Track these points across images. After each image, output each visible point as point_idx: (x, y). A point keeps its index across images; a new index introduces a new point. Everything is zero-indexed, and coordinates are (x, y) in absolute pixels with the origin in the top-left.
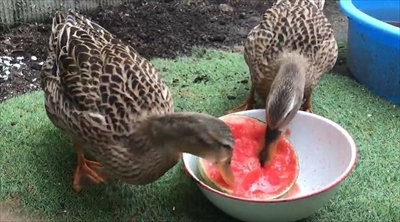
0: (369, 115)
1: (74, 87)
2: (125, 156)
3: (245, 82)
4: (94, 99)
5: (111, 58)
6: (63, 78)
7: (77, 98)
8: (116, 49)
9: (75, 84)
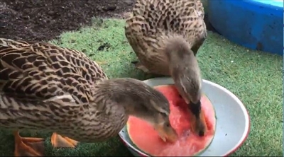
0: (232, 62)
1: (31, 87)
2: (96, 121)
4: (56, 86)
5: (48, 52)
6: (10, 87)
7: (39, 92)
8: (44, 45)
9: (30, 83)
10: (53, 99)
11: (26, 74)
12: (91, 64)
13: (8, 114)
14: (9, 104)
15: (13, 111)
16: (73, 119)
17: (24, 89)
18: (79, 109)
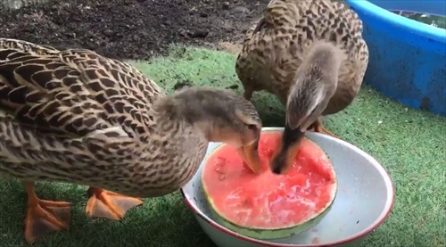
0: (380, 122)
1: (58, 116)
3: (235, 87)
4: (95, 116)
5: (83, 63)
6: (27, 115)
7: (71, 124)
8: (79, 53)
9: (57, 111)
10: (91, 136)
11: (52, 97)
12: (146, 83)
13: (23, 156)
14: (24, 141)
15: (31, 152)
16: (125, 161)
17: (48, 119)
18: (134, 145)
